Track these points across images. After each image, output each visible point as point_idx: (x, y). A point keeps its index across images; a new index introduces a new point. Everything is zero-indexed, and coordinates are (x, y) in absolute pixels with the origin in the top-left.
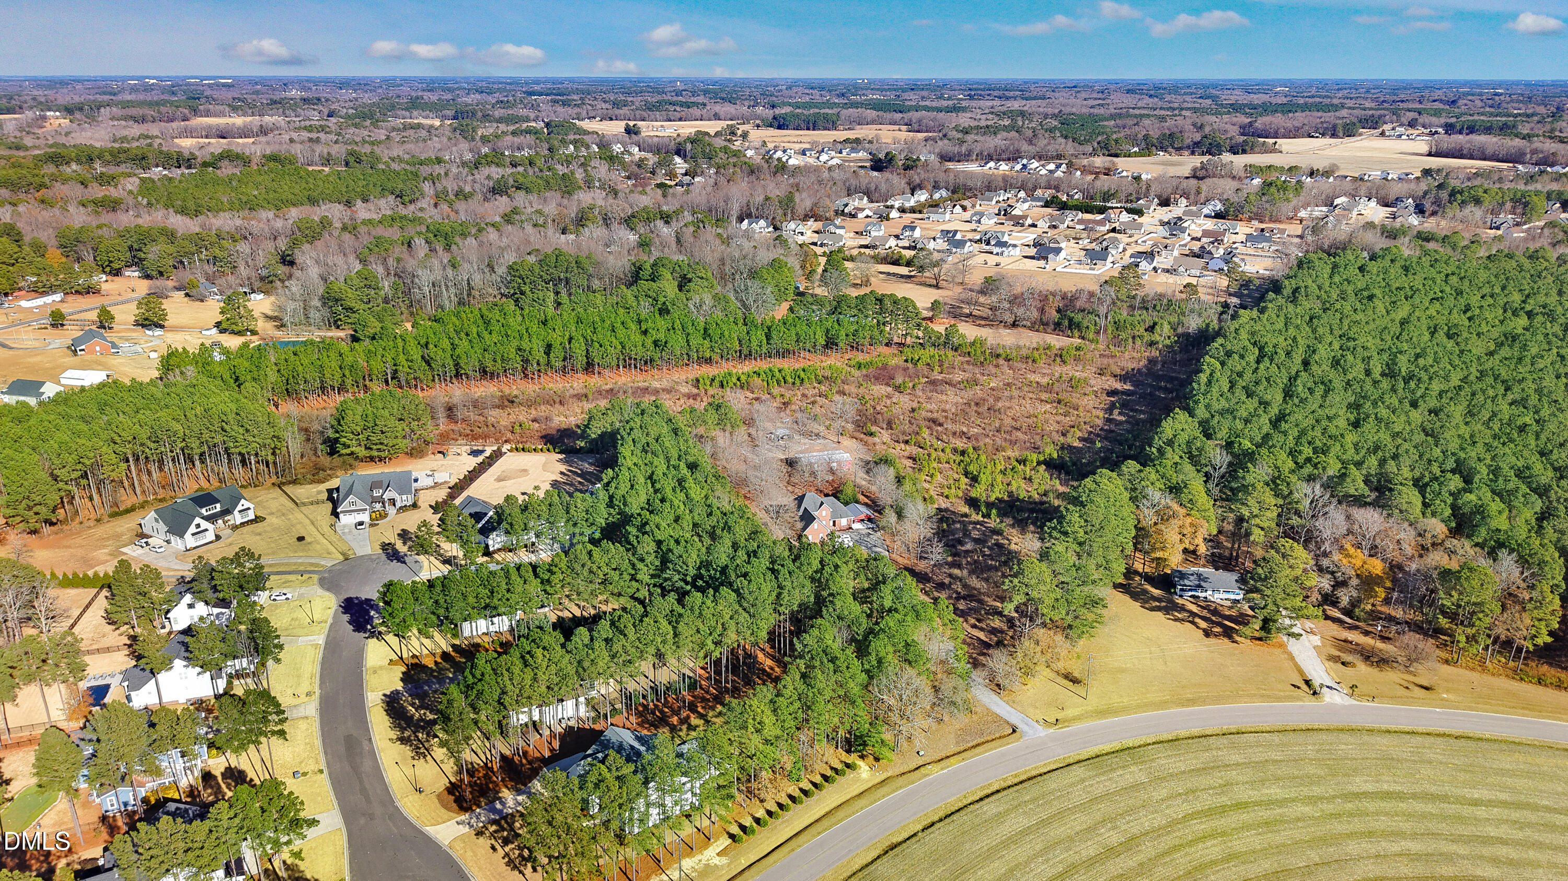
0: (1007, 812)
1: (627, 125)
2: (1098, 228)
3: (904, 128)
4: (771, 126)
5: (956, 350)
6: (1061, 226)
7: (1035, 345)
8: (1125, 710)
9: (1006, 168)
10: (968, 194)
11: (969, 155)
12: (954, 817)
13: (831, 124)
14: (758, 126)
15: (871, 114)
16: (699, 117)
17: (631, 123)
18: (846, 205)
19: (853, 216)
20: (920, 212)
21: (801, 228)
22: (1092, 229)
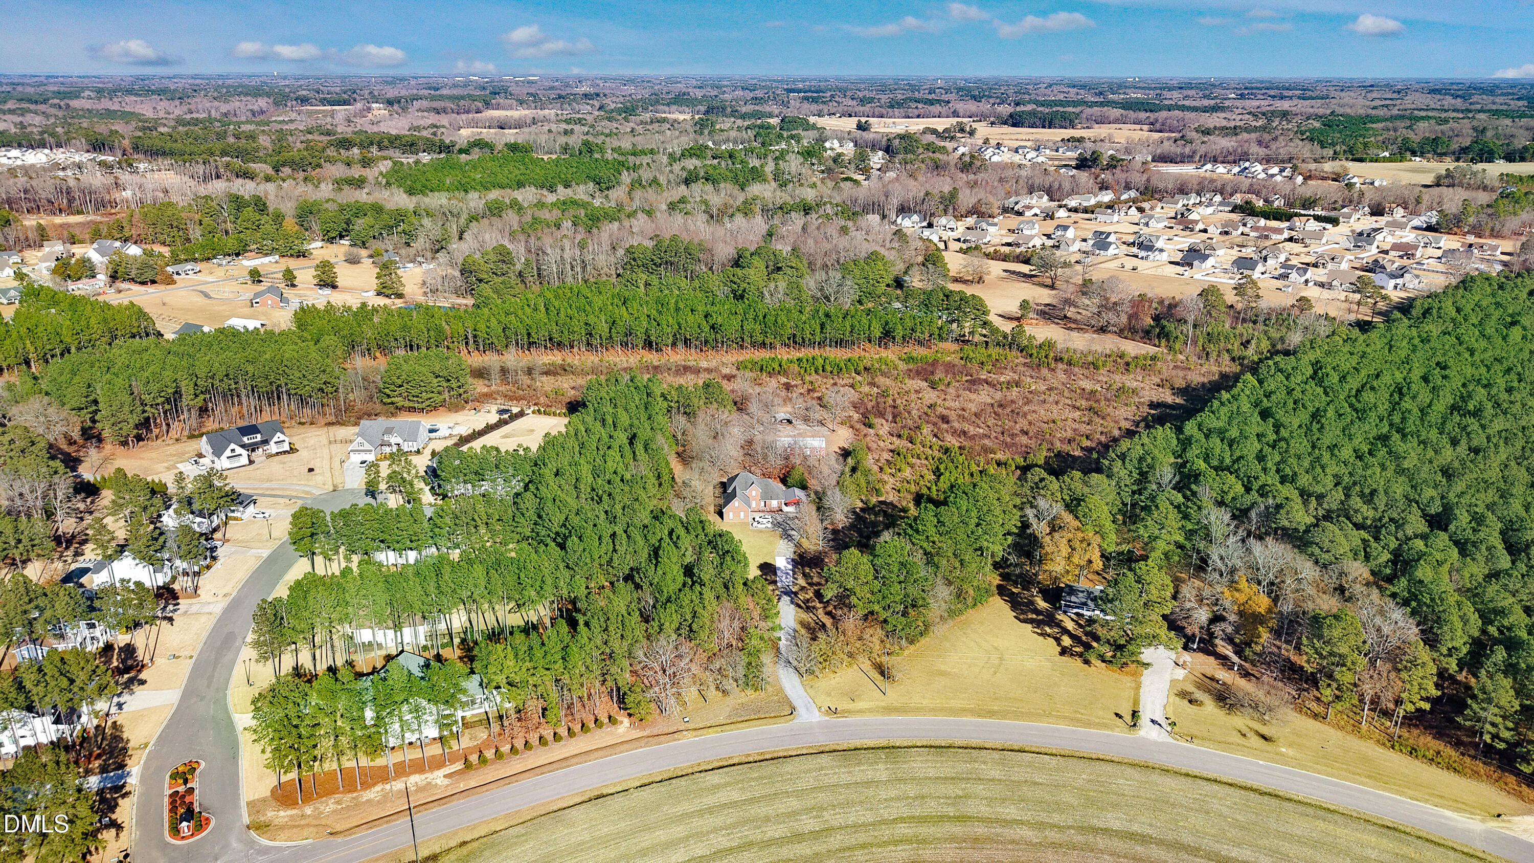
0: (726, 785)
1: (859, 121)
2: (1274, 236)
3: (1146, 127)
4: (1005, 123)
5: (1022, 351)
6: (1234, 233)
7: (1108, 352)
8: (917, 710)
9: (1225, 171)
10: (1157, 196)
11: (1192, 157)
12: (674, 781)
13: (1068, 121)
14: (993, 123)
15: (1116, 112)
16: (937, 113)
17: (863, 120)
18: (1016, 203)
19: (1019, 214)
20: (1093, 212)
21: (952, 224)
22: (1267, 237)
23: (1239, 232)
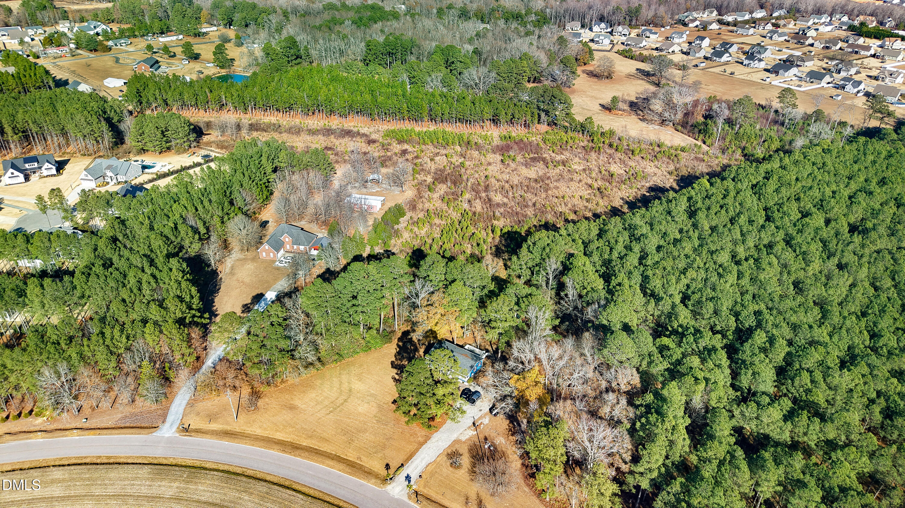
5: (590, 137)
18: (690, 16)
20: (736, 26)
21: (626, 32)
22: (856, 53)
23: (838, 47)
